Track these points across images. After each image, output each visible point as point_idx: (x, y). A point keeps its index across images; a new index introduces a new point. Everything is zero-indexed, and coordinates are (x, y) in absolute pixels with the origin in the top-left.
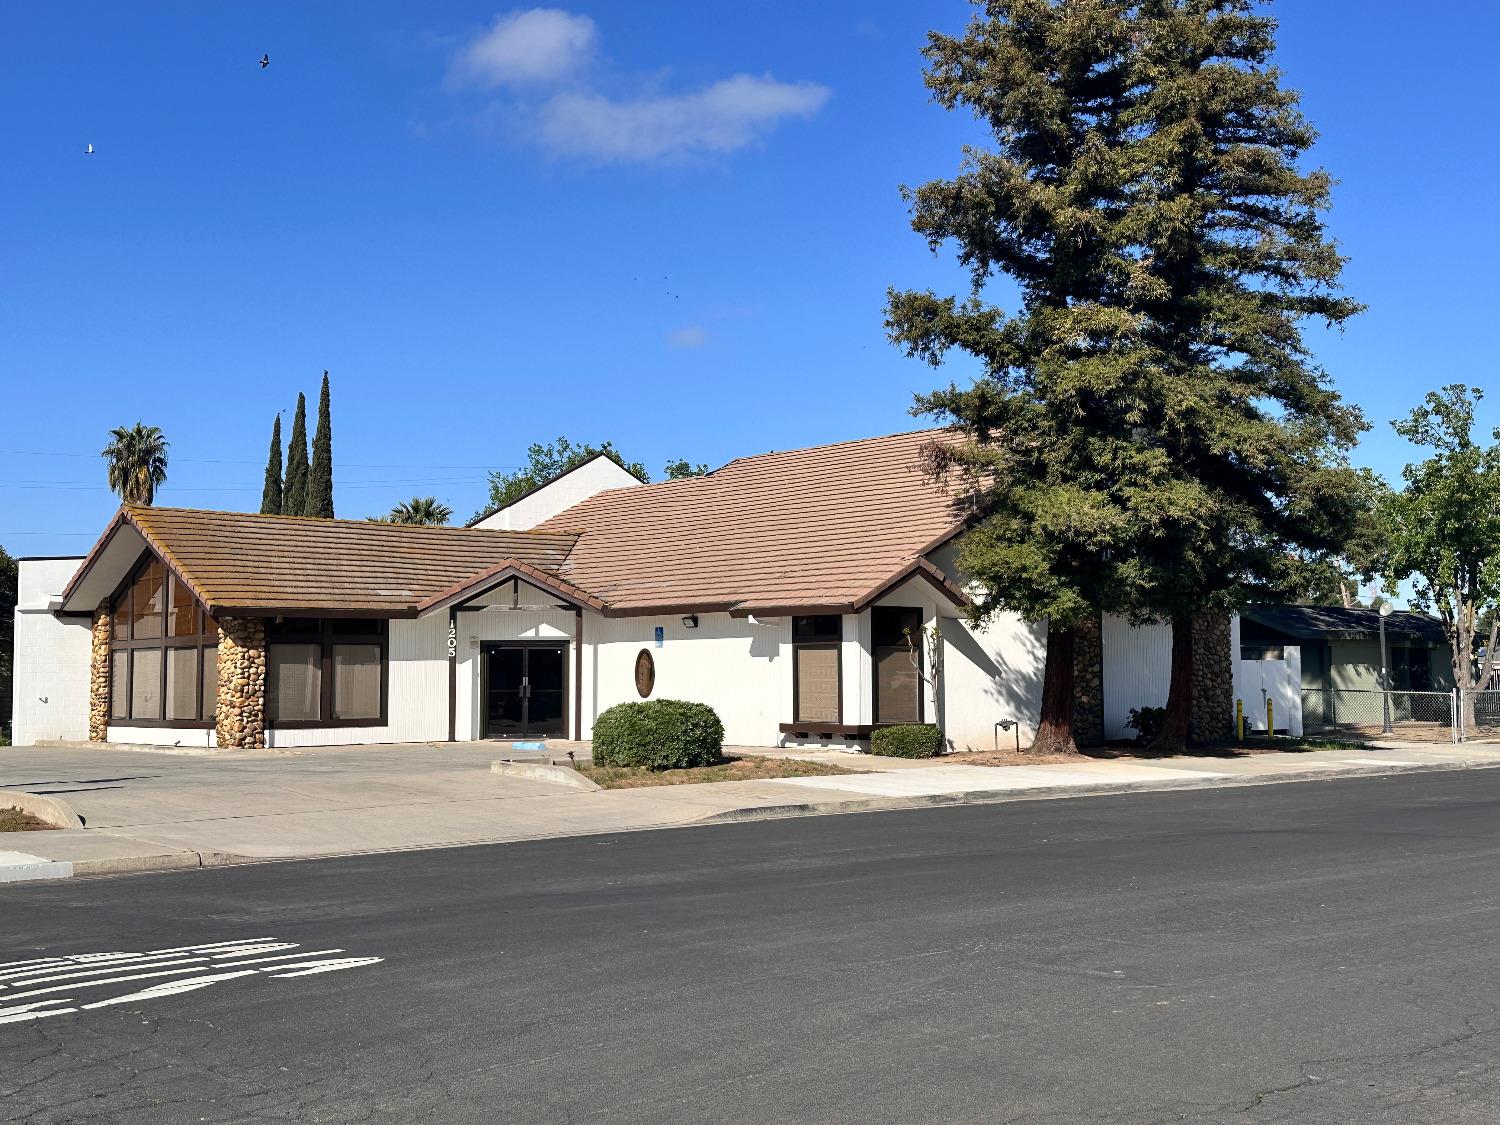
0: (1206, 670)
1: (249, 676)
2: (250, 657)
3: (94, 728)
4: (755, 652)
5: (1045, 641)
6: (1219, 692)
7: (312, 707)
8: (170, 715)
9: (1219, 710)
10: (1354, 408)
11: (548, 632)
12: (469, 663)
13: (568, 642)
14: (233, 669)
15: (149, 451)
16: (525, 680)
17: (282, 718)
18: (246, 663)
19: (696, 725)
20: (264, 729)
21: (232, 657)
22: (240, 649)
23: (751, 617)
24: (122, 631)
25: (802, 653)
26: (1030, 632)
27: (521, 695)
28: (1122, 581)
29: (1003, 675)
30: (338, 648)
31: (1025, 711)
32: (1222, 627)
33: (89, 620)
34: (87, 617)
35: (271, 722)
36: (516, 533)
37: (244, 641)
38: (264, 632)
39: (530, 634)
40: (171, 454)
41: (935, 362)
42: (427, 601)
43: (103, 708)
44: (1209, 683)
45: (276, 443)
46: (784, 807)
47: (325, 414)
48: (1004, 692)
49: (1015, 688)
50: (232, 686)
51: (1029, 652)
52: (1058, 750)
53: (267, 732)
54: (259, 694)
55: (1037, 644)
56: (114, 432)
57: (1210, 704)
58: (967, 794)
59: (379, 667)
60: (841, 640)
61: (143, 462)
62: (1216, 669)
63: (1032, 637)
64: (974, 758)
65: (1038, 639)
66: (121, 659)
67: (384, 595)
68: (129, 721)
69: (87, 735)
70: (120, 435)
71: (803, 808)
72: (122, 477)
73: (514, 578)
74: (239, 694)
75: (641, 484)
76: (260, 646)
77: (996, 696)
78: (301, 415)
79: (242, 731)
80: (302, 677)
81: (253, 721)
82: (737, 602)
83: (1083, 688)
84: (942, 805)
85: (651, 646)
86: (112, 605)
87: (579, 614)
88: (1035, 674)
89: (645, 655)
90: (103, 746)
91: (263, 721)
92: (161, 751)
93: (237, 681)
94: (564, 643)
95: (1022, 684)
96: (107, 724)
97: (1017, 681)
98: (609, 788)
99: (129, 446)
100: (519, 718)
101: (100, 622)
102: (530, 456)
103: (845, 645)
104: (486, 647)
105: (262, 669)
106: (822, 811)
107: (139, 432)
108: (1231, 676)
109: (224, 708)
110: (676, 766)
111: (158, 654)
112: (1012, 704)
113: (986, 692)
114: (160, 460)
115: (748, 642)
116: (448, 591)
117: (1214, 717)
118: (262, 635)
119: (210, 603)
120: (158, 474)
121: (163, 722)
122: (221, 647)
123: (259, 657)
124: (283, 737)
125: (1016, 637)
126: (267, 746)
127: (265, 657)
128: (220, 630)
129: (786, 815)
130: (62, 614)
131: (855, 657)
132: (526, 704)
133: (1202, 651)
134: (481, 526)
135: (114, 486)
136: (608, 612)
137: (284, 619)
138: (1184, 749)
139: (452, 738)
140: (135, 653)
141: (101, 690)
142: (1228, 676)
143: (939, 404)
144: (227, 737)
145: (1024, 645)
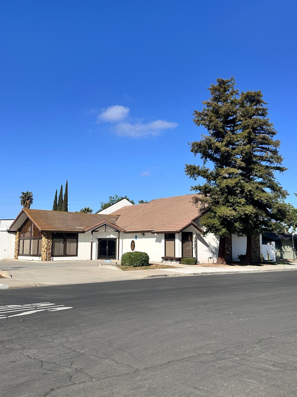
0: (254, 247)
1: (48, 246)
2: (49, 241)
3: (15, 256)
4: (156, 241)
5: (219, 240)
6: (257, 251)
7: (62, 252)
8: (31, 254)
9: (257, 255)
10: (286, 190)
11: (112, 236)
12: (95, 243)
13: (117, 239)
14: (45, 244)
15: (29, 197)
16: (107, 247)
17: (55, 254)
18: (48, 242)
19: (143, 257)
20: (51, 257)
21: (45, 241)
22: (46, 239)
23: (156, 234)
24: (22, 235)
25: (166, 241)
26: (216, 238)
27: (106, 250)
28: (236, 227)
29: (210, 247)
30: (67, 239)
31: (215, 255)
32: (258, 237)
33: (15, 233)
34: (14, 232)
35: (53, 256)
36: (106, 215)
37: (47, 238)
38: (52, 236)
39: (108, 237)
40: (34, 198)
41: (195, 179)
42: (87, 230)
43: (17, 252)
44: (255, 250)
45: (56, 195)
46: (162, 275)
47: (67, 189)
48: (210, 251)
49: (213, 250)
50: (45, 247)
51: (216, 242)
52: (222, 264)
53: (52, 257)
54: (51, 249)
55: (218, 240)
56: (22, 193)
57: (255, 254)
58: (202, 273)
59: (76, 244)
60: (175, 239)
61: (28, 199)
62: (257, 246)
63: (216, 239)
64: (204, 265)
65: (218, 239)
66: (21, 241)
67: (78, 228)
68: (23, 255)
69: (14, 257)
70: (23, 193)
71: (166, 275)
72: (24, 202)
73: (105, 224)
74: (46, 249)
75: (133, 205)
76: (51, 239)
77: (209, 251)
78: (62, 189)
79: (46, 257)
80: (60, 246)
81: (49, 255)
82: (153, 230)
83: (228, 250)
84: (196, 275)
85: (134, 240)
86: (20, 230)
87: (119, 233)
88: (217, 247)
89: (133, 241)
90: (17, 260)
91: (51, 255)
92: (29, 261)
93: (46, 246)
94: (116, 239)
95: (214, 249)
96: (18, 255)
97: (213, 248)
98: (124, 270)
99: (25, 196)
100: (106, 255)
101: (17, 233)
102: (109, 199)
103: (176, 240)
104: (99, 239)
105: (51, 244)
106: (170, 276)
107: (27, 193)
108: (260, 248)
109: (43, 252)
110: (139, 266)
111: (29, 241)
112: (212, 253)
113: (206, 251)
114: (32, 199)
115: (155, 239)
116: (91, 227)
117: (256, 256)
118: (51, 236)
119: (40, 229)
120: (31, 202)
121: (30, 255)
122: (43, 239)
123: (51, 241)
124: (55, 259)
125: (213, 239)
126: (52, 260)
127: (52, 241)
128: (42, 235)
129: (162, 277)
130: (9, 232)
131: (178, 242)
132: (107, 252)
133: (254, 242)
134: (99, 213)
135: (22, 204)
136: (125, 232)
137: (56, 233)
138: (250, 264)
139: (91, 259)
140: (25, 240)
141: (17, 248)
142: (259, 248)
143: (196, 188)
144: (43, 258)
145: (215, 240)
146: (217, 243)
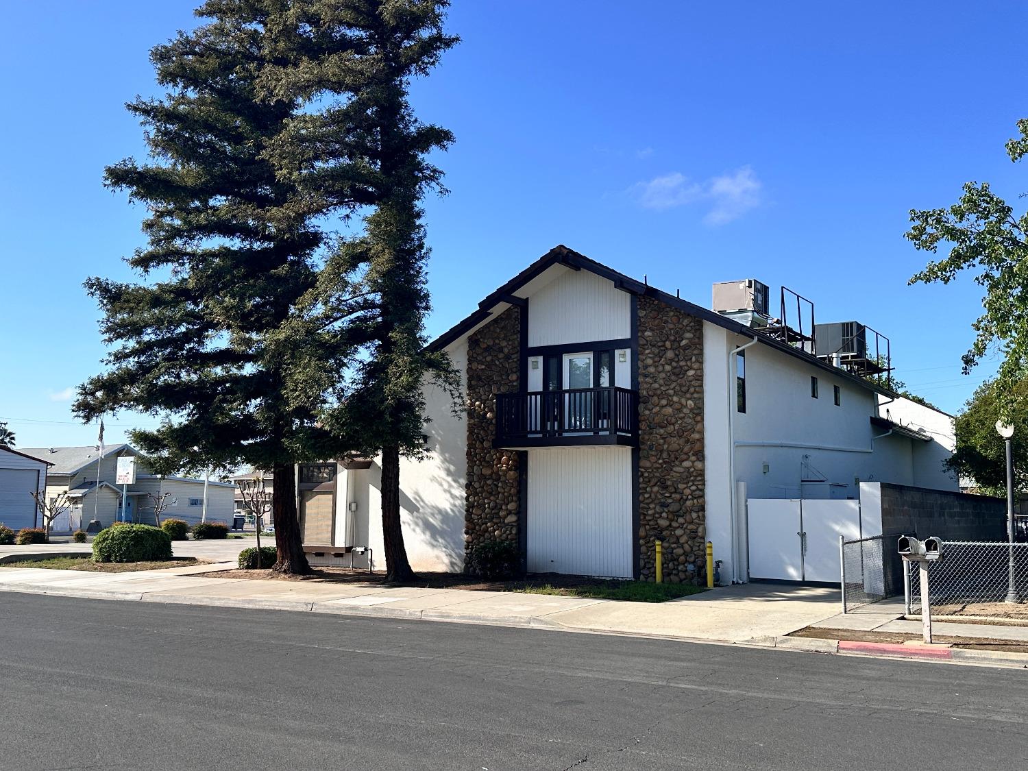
5: (463, 481)
26: (448, 475)
29: (421, 511)
31: (440, 540)
48: (421, 523)
49: (431, 520)
51: (445, 491)
63: (449, 479)
65: (455, 481)
77: (413, 526)
88: (452, 510)
112: (428, 534)
125: (433, 479)
145: (441, 485)
146: (451, 494)
